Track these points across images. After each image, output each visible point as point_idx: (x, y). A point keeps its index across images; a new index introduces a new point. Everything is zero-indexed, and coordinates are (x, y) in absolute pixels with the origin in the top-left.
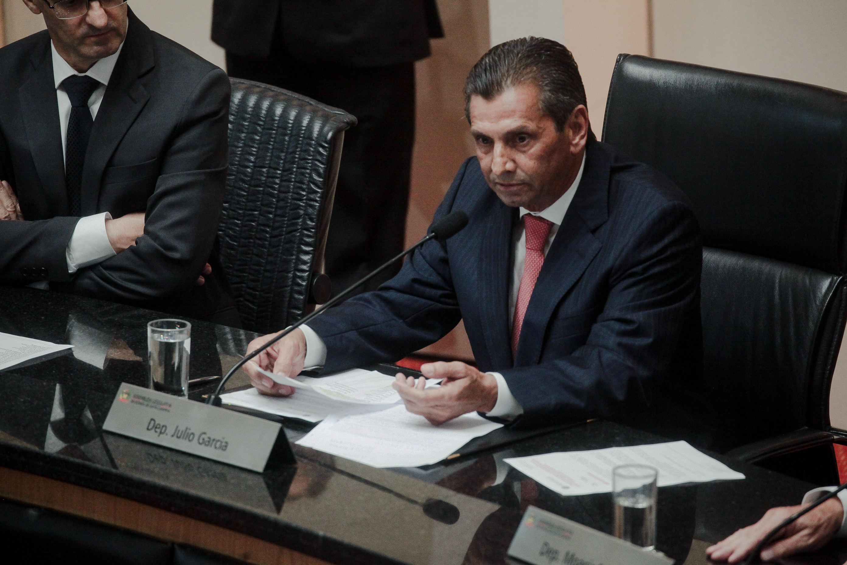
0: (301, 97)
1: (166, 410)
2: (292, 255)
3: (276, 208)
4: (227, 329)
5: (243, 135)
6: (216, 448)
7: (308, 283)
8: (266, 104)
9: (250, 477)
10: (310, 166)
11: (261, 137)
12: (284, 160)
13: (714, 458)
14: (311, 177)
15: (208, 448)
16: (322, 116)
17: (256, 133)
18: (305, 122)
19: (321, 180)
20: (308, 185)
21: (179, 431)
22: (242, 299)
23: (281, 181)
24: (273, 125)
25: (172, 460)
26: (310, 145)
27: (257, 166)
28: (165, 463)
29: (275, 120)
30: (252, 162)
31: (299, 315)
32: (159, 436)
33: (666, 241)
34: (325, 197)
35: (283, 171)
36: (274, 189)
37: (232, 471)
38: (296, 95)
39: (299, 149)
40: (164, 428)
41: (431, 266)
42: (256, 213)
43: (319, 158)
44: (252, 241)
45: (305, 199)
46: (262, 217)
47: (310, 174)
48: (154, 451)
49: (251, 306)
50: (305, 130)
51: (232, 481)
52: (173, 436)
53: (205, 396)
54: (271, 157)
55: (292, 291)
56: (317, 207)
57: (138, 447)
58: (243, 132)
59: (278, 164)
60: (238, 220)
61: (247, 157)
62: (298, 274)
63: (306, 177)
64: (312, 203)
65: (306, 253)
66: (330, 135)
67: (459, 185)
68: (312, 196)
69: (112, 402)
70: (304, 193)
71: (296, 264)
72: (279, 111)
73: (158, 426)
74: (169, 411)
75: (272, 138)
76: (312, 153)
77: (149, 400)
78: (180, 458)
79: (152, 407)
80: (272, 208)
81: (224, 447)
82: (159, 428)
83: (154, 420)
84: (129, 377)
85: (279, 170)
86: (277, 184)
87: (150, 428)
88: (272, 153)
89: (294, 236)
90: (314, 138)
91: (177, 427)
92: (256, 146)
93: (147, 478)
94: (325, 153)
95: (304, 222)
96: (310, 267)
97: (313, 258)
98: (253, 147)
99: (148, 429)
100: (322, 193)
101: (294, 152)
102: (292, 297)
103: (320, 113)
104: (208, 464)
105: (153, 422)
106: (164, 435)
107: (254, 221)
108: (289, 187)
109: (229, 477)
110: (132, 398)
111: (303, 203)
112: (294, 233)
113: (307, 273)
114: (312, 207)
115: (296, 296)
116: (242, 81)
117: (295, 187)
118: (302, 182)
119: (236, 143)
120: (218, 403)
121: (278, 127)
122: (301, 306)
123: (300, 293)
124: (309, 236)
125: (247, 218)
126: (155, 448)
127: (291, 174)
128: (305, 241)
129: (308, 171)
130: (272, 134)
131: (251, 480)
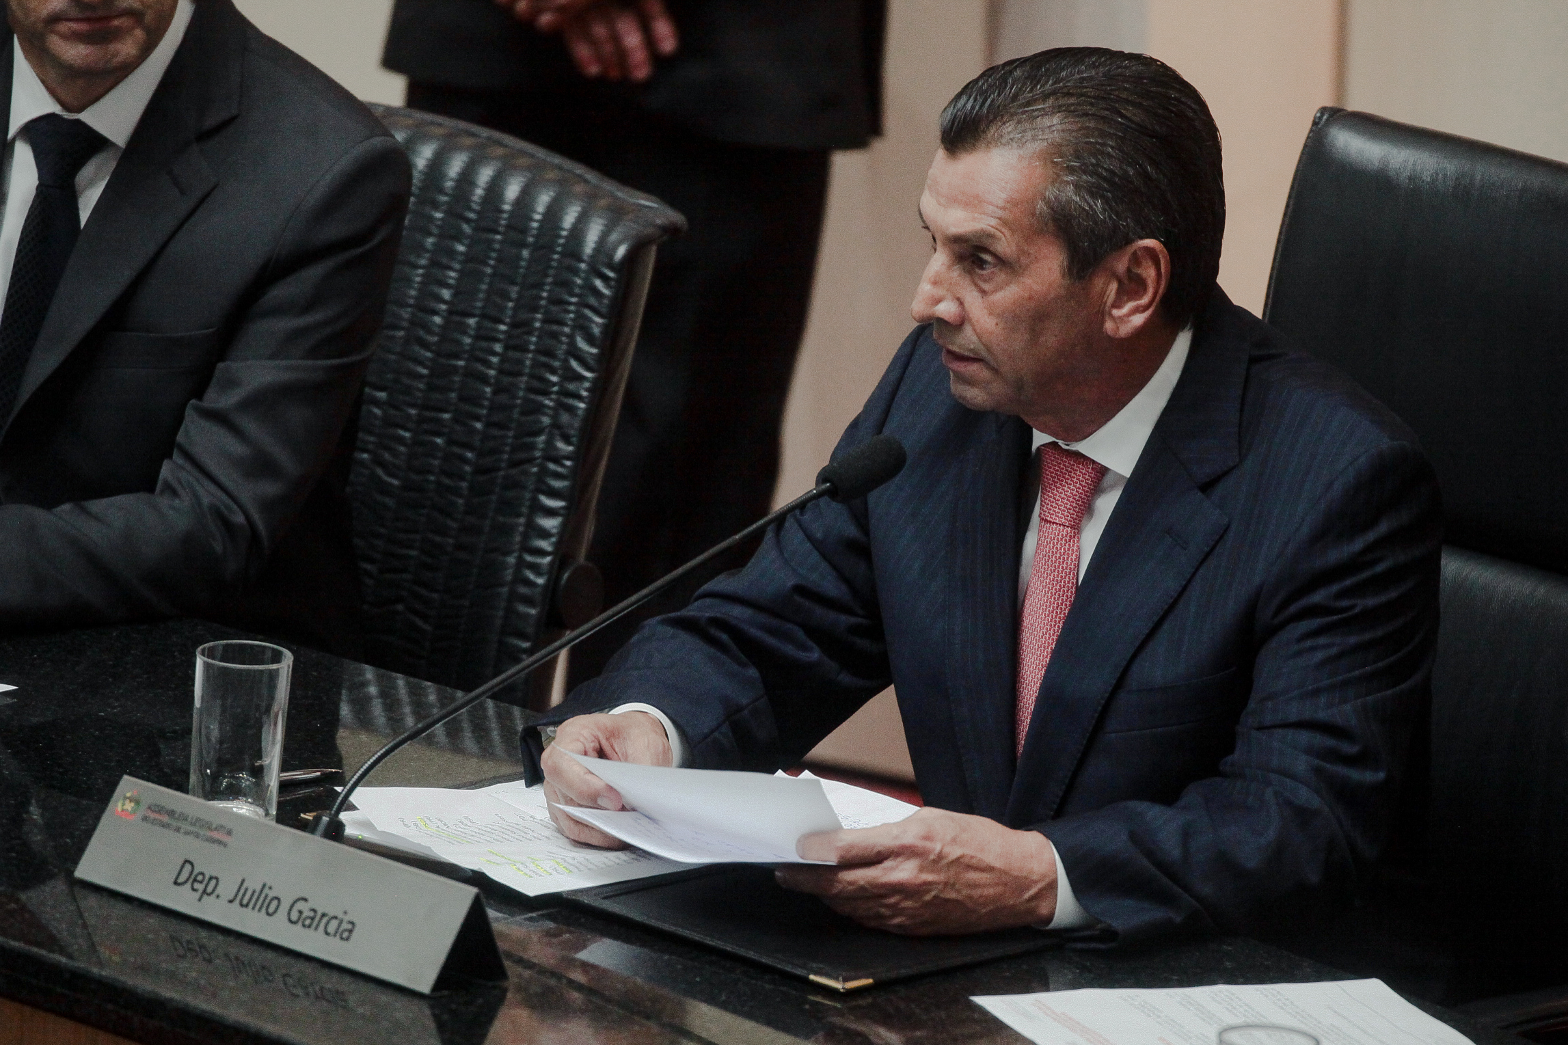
0: (568, 164)
1: (219, 842)
2: (519, 515)
3: (491, 409)
4: (369, 673)
5: (430, 240)
6: (327, 933)
7: (548, 580)
8: (485, 175)
9: (400, 1003)
10: (571, 319)
11: (469, 246)
12: (517, 300)
13: (1445, 1021)
14: (572, 343)
15: (311, 932)
16: (609, 208)
17: (458, 238)
18: (569, 219)
19: (594, 351)
20: (566, 361)
21: (246, 890)
22: (400, 607)
23: (506, 348)
24: (497, 221)
25: (226, 955)
26: (576, 272)
27: (457, 313)
28: (209, 961)
29: (502, 212)
30: (445, 302)
31: (525, 651)
32: (200, 900)
33: (1383, 528)
34: (601, 390)
35: (514, 325)
36: (489, 365)
37: (363, 986)
38: (557, 160)
39: (550, 280)
40: (213, 882)
41: (824, 556)
42: (446, 416)
43: (592, 301)
44: (432, 478)
45: (557, 393)
46: (458, 428)
47: (571, 337)
48: (187, 933)
49: (419, 622)
50: (566, 237)
51: (360, 1010)
52: (231, 901)
53: (309, 817)
54: (488, 292)
55: (514, 597)
56: (580, 412)
57: (153, 920)
58: (430, 234)
59: (502, 309)
60: (406, 429)
61: (436, 289)
62: (529, 558)
63: (562, 343)
64: (571, 401)
65: (551, 512)
66: (621, 251)
67: (900, 380)
68: (571, 387)
69: (97, 819)
70: (554, 379)
71: (526, 537)
72: (512, 191)
73: (200, 878)
74: (225, 846)
75: (494, 250)
76: (577, 291)
77: (183, 817)
78: (247, 952)
79: (187, 833)
80: (482, 406)
81: (346, 932)
82: (201, 882)
83: (191, 864)
84: (138, 763)
85: (504, 324)
86: (495, 354)
87: (181, 880)
88: (490, 284)
89: (526, 473)
90: (585, 258)
91: (243, 881)
92: (457, 266)
93: (168, 992)
94: (606, 292)
95: (550, 443)
96: (557, 546)
97: (564, 526)
98: (451, 269)
99: (176, 883)
100: (595, 381)
101: (539, 286)
102: (510, 611)
103: (603, 202)
104: (308, 968)
105: (188, 867)
106: (213, 897)
107: (439, 434)
108: (520, 362)
109: (352, 1000)
110: (142, 811)
111: (551, 400)
112: (526, 466)
113: (548, 559)
114: (571, 410)
115: (522, 608)
116: (439, 119)
117: (536, 364)
118: (550, 353)
119: (412, 258)
120: (335, 832)
121: (509, 227)
122: (530, 630)
123: (529, 601)
124: (557, 476)
125: (425, 426)
126: (190, 927)
127: (530, 333)
128: (549, 486)
129: (567, 330)
130: (494, 241)
131: (403, 1011)
